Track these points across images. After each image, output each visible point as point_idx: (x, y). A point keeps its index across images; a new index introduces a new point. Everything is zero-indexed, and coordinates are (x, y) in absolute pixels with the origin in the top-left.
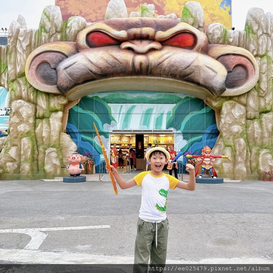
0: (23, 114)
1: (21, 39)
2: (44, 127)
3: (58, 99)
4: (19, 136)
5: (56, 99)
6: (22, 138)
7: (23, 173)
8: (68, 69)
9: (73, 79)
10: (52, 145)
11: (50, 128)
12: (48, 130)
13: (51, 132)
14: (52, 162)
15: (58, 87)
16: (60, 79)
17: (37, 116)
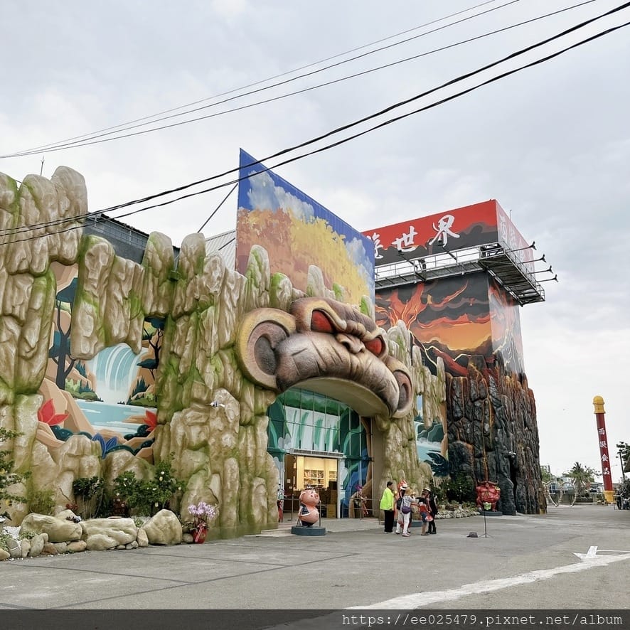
0: (229, 414)
1: (232, 287)
2: (249, 441)
3: (266, 395)
4: (223, 455)
5: (264, 396)
6: (225, 458)
7: (228, 526)
8: (296, 356)
9: (301, 372)
10: (260, 473)
11: (256, 444)
12: (254, 446)
13: (259, 450)
14: (260, 504)
15: (278, 380)
16: (285, 369)
17: (243, 421)
